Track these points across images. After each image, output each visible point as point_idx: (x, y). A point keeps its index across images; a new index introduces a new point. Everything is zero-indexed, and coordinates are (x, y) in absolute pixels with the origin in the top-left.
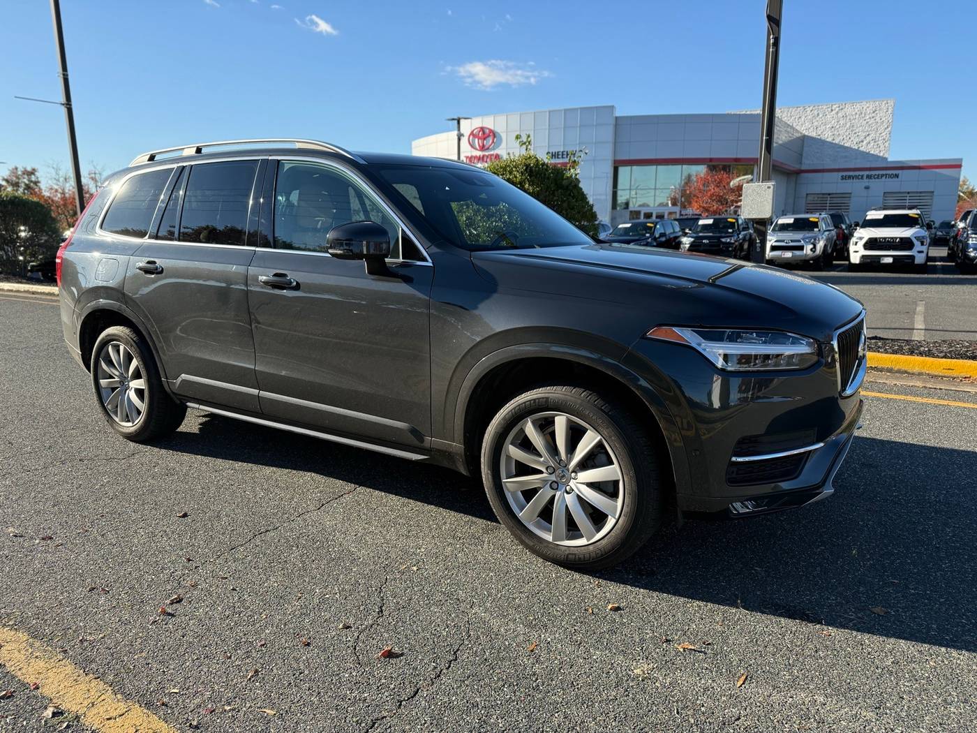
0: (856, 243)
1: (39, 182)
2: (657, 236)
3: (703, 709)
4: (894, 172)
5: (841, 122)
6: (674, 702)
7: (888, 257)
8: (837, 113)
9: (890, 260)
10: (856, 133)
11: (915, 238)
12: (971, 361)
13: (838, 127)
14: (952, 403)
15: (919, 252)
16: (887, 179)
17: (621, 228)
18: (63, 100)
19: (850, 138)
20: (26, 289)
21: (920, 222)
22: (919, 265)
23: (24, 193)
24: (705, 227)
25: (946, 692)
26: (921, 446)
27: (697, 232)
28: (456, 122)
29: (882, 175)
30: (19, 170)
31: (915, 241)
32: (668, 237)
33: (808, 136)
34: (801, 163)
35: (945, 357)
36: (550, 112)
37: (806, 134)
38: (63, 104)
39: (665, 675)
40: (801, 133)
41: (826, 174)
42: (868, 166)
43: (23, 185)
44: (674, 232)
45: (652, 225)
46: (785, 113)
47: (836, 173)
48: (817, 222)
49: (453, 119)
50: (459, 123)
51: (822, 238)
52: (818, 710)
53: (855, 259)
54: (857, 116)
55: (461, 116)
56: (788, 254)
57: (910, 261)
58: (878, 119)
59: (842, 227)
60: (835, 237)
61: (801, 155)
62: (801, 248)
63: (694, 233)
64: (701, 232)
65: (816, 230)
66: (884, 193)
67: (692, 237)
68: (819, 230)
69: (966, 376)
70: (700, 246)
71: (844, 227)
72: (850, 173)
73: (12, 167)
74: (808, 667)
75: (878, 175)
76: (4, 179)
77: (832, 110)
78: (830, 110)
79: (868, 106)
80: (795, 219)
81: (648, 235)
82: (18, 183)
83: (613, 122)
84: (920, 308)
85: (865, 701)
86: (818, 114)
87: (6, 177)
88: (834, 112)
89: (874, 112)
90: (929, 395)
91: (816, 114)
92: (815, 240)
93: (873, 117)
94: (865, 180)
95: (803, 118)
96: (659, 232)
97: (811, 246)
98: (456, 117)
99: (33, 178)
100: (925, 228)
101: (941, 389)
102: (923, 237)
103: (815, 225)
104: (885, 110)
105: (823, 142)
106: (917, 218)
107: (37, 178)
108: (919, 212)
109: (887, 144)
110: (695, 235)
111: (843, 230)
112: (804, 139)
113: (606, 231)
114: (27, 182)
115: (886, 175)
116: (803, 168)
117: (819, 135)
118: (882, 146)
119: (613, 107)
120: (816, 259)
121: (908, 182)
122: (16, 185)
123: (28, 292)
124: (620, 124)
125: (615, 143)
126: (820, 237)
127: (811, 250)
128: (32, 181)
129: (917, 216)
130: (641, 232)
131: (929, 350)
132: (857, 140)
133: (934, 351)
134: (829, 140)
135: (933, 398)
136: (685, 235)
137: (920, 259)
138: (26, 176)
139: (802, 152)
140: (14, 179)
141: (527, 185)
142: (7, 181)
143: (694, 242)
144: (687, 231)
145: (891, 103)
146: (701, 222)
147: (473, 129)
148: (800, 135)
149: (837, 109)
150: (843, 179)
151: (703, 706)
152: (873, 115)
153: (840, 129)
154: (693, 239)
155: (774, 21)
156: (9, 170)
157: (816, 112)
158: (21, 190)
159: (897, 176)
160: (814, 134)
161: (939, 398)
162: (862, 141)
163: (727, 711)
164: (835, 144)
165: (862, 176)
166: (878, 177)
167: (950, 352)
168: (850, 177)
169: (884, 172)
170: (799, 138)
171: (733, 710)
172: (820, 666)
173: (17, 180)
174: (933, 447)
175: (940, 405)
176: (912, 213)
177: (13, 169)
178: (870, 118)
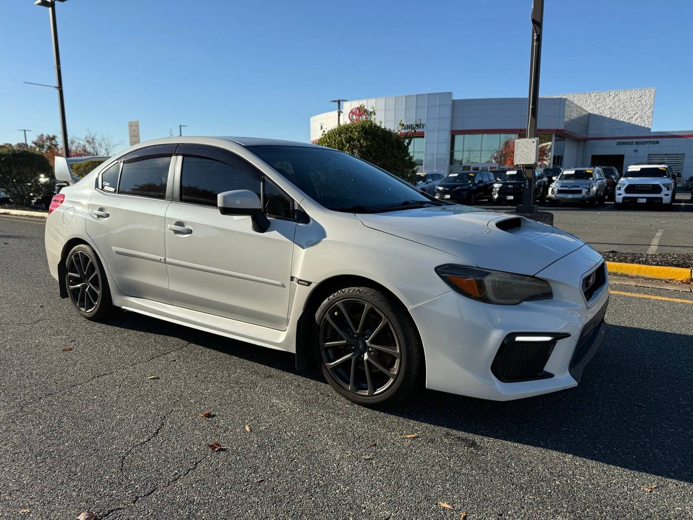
0: (620, 188)
1: (58, 145)
2: (476, 182)
3: (363, 511)
4: (655, 140)
5: (617, 104)
6: (344, 505)
7: (642, 198)
8: (614, 98)
9: (645, 201)
10: (627, 112)
11: (663, 184)
12: (676, 268)
13: (614, 107)
14: (653, 297)
15: (666, 195)
16: (651, 145)
17: (451, 177)
18: (57, 84)
19: (623, 116)
20: (27, 214)
21: (667, 173)
22: (666, 205)
23: (47, 152)
24: (511, 176)
25: (559, 504)
26: (617, 326)
27: (506, 180)
28: (337, 103)
29: (647, 142)
30: (44, 136)
31: (662, 187)
32: (485, 184)
33: (592, 114)
34: (587, 133)
35: (657, 265)
36: (406, 96)
37: (591, 112)
38: (57, 88)
39: (347, 485)
40: (588, 112)
41: (606, 141)
42: (636, 135)
43: (46, 146)
44: (490, 180)
45: (473, 175)
46: (576, 98)
47: (613, 141)
48: (592, 173)
49: (335, 101)
50: (339, 103)
51: (596, 184)
52: (453, 514)
53: (619, 199)
54: (628, 100)
55: (341, 99)
56: (570, 196)
57: (659, 201)
58: (643, 102)
59: (612, 177)
60: (606, 185)
61: (588, 127)
62: (580, 192)
63: (503, 181)
64: (508, 180)
65: (591, 179)
66: (649, 155)
67: (501, 183)
68: (593, 179)
69: (671, 279)
70: (507, 189)
71: (613, 177)
72: (623, 140)
73: (39, 134)
74: (459, 482)
75: (644, 142)
76: (34, 143)
77: (610, 96)
78: (608, 95)
79: (636, 94)
80: (576, 171)
81: (469, 182)
82: (43, 145)
83: (451, 103)
84: (659, 234)
85: (492, 509)
86: (600, 99)
87: (35, 141)
88: (611, 97)
89: (640, 97)
90: (638, 291)
91: (598, 98)
92: (590, 186)
93: (640, 101)
94: (634, 145)
95: (589, 101)
96: (478, 180)
97: (587, 190)
98: (337, 100)
99: (54, 142)
100: (671, 178)
101: (648, 287)
102: (669, 184)
103: (591, 175)
104: (648, 95)
105: (604, 118)
106: (665, 171)
107: (57, 142)
108: (666, 166)
109: (650, 120)
110: (503, 182)
111: (613, 180)
112: (590, 116)
113: (441, 179)
114: (49, 145)
115: (650, 142)
116: (589, 136)
117: (601, 113)
118: (646, 121)
119: (451, 93)
120: (591, 199)
121: (665, 147)
122: (42, 146)
123: (27, 216)
124: (456, 105)
125: (452, 118)
126: (594, 184)
127: (587, 193)
128: (52, 144)
129: (665, 169)
130: (465, 180)
131: (646, 260)
132: (628, 117)
133: (650, 260)
134: (608, 116)
135: (640, 293)
136: (497, 182)
137: (667, 200)
138: (48, 141)
139: (588, 124)
140: (41, 142)
141: (362, 141)
142: (35, 143)
143: (502, 187)
144: (498, 179)
145: (653, 90)
146: (508, 173)
147: (352, 109)
148: (587, 113)
149: (614, 95)
150: (618, 145)
151: (365, 509)
152: (640, 99)
153: (615, 109)
154: (501, 185)
155: (537, 24)
156: (37, 136)
157: (598, 97)
158: (45, 150)
159: (658, 142)
160: (597, 113)
161: (645, 293)
162: (632, 118)
163: (381, 513)
164: (612, 119)
165: (632, 142)
166: (644, 143)
167: (661, 262)
168: (623, 143)
169: (648, 140)
170: (585, 115)
171: (387, 512)
172: (469, 481)
173: (43, 144)
174: (625, 327)
175: (643, 298)
176: (661, 167)
177: (40, 136)
178: (637, 101)
